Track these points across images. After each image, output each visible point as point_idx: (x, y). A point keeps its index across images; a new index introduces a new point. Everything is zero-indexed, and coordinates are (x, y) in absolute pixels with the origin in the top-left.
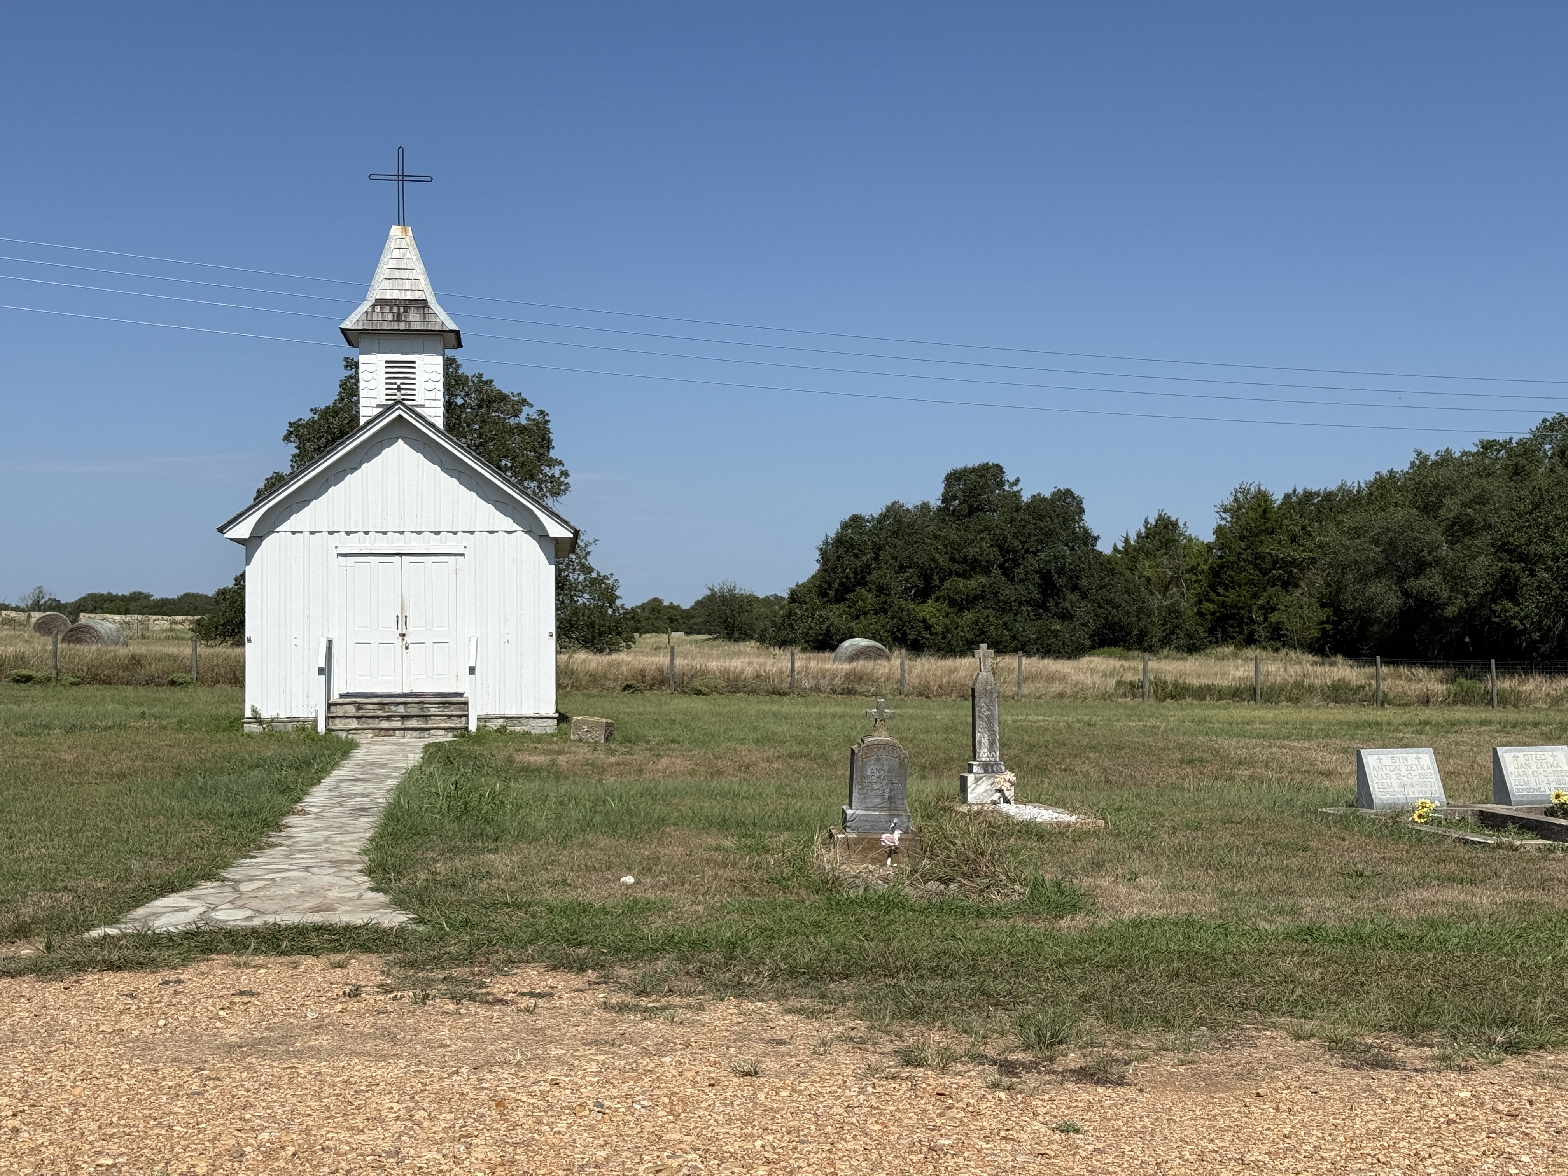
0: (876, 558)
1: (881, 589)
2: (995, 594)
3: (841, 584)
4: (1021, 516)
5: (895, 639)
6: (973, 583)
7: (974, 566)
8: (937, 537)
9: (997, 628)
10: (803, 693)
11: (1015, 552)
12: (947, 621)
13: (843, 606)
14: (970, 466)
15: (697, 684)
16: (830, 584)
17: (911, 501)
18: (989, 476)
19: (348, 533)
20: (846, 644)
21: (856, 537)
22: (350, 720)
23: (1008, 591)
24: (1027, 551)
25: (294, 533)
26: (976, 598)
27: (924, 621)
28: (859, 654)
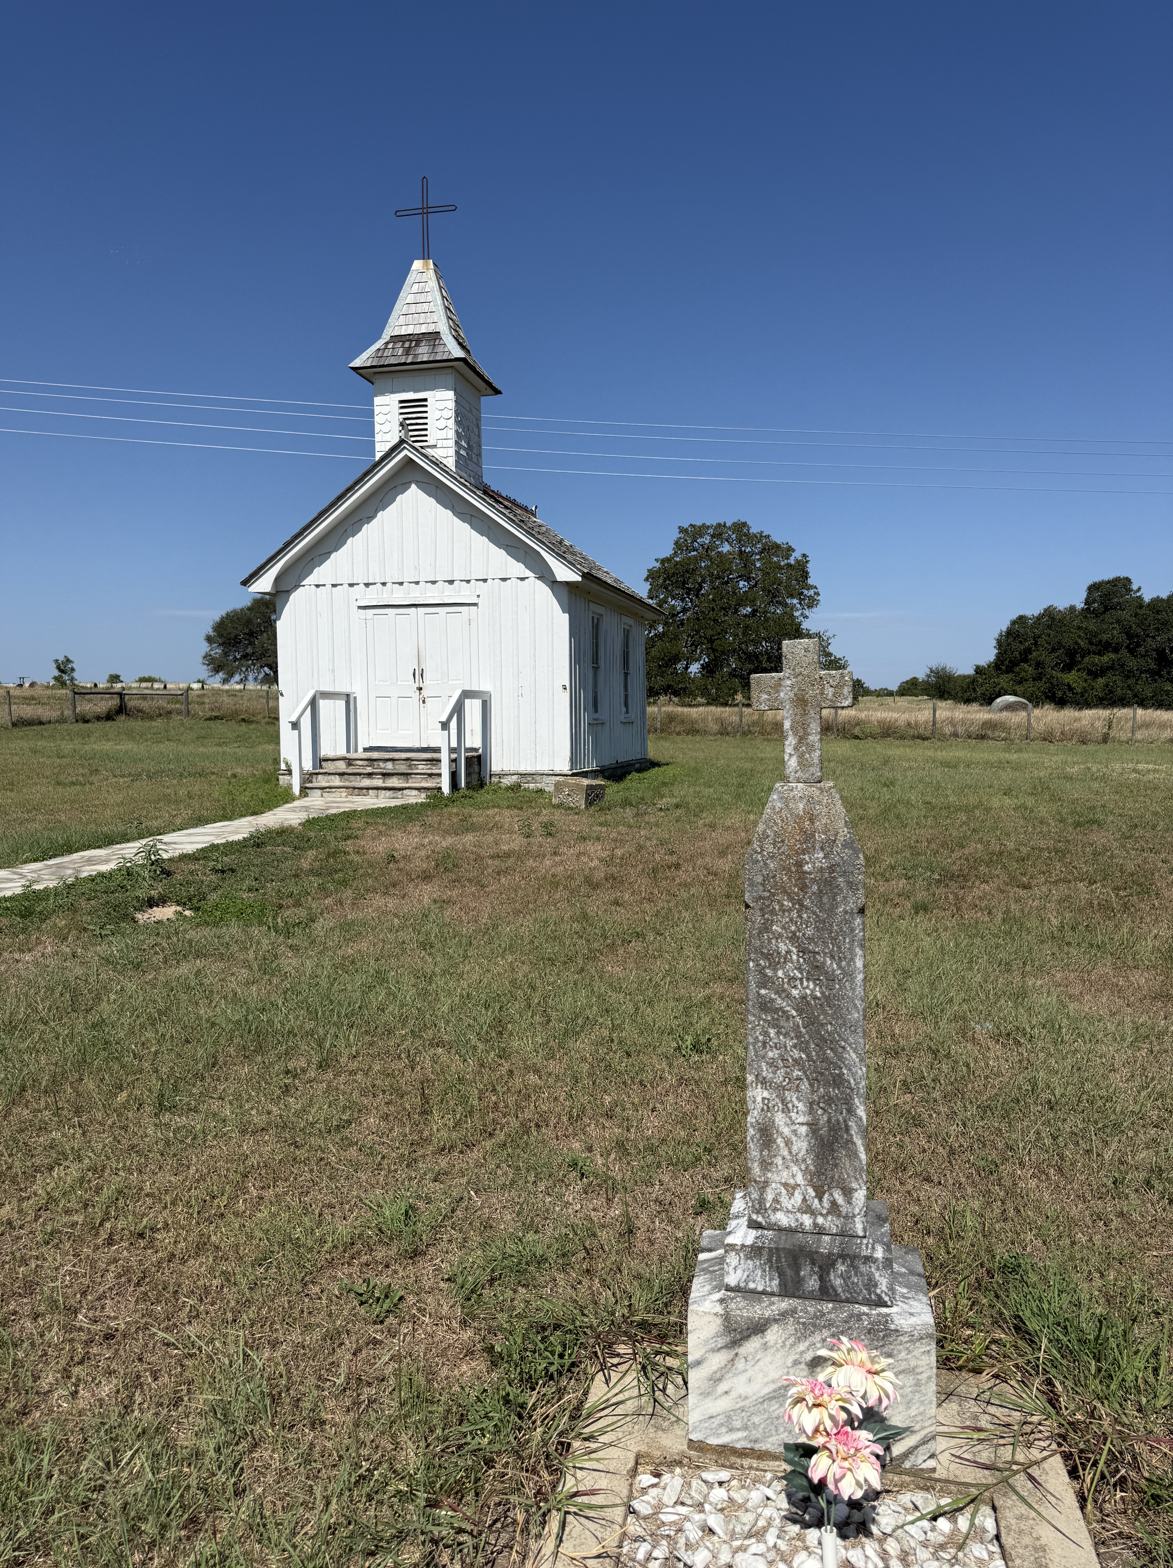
0: (1036, 644)
1: (1038, 664)
2: (1122, 666)
3: (1010, 661)
4: (1143, 611)
5: (1047, 697)
6: (1105, 659)
7: (1106, 647)
8: (1079, 628)
9: (1122, 689)
10: (943, 738)
11: (1137, 636)
12: (1085, 685)
13: (1010, 675)
14: (1106, 579)
15: (856, 731)
16: (1002, 662)
17: (1062, 604)
18: (1120, 585)
19: (367, 585)
20: (999, 700)
21: (1022, 631)
22: (332, 777)
23: (1132, 663)
24: (1148, 636)
25: (317, 586)
26: (1108, 668)
27: (1069, 685)
28: (1009, 707)
